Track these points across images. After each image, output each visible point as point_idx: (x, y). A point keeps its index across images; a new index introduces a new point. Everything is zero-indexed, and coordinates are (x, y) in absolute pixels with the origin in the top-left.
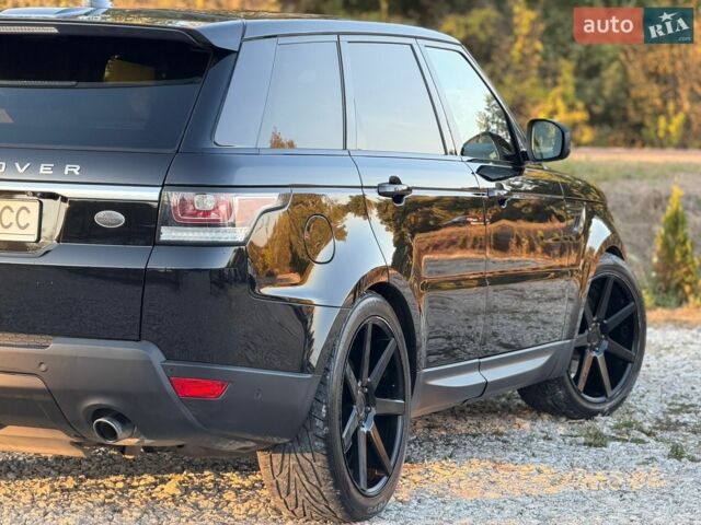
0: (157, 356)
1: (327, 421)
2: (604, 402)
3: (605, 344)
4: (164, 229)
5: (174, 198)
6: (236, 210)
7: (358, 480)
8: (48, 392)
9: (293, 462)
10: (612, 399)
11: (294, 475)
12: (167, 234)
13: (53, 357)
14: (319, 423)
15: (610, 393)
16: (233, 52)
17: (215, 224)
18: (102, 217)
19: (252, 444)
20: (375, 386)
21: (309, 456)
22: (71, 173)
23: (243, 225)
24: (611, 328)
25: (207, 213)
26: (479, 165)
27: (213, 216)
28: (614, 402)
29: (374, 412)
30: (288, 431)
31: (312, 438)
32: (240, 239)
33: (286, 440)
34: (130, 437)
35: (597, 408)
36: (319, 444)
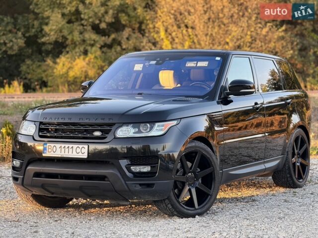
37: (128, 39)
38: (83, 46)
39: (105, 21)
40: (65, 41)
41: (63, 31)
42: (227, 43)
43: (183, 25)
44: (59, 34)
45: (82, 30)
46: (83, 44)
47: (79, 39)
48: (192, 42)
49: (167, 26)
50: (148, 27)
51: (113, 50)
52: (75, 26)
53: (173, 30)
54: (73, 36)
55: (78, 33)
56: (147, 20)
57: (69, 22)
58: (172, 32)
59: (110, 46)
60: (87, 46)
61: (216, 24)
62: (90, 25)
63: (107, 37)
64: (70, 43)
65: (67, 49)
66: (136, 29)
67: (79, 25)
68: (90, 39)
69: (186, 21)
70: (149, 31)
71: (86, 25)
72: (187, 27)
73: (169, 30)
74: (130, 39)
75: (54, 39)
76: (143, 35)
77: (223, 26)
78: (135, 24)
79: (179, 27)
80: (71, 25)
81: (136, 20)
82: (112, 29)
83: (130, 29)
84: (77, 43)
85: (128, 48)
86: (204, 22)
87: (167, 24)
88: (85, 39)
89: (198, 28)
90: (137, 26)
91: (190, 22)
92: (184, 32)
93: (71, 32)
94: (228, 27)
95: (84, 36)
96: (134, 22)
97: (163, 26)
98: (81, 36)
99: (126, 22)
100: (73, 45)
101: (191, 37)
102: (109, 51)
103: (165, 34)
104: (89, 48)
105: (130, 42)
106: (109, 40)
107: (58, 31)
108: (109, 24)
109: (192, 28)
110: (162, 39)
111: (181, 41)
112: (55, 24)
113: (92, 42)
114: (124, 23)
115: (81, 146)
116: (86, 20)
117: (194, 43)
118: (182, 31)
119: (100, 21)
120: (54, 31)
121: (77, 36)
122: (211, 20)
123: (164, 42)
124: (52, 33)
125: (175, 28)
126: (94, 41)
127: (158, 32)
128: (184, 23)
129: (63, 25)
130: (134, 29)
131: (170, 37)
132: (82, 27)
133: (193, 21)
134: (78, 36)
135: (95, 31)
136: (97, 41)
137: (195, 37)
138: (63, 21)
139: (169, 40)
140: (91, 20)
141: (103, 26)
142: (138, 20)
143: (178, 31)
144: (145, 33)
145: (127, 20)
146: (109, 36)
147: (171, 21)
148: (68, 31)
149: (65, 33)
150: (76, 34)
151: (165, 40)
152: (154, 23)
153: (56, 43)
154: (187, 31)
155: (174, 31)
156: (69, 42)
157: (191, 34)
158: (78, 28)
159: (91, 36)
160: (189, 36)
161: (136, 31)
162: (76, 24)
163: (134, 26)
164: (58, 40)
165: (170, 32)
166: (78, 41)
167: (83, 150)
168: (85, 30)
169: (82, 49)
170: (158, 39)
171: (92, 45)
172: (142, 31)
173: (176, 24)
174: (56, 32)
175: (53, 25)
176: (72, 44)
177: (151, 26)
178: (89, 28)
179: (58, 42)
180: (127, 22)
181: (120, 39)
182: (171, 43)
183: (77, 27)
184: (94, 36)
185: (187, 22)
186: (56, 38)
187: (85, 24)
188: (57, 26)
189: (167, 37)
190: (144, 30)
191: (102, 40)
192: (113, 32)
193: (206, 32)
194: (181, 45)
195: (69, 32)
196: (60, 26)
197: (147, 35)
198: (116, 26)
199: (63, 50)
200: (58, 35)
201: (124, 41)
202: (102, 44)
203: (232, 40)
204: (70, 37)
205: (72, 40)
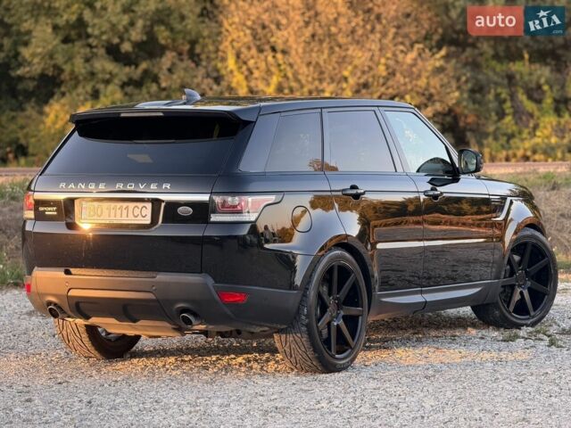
0: (210, 281)
1: (308, 316)
2: (529, 319)
3: (529, 284)
4: (212, 215)
5: (218, 199)
6: (250, 205)
7: (330, 349)
8: (157, 301)
9: (291, 339)
10: (533, 317)
11: (293, 346)
12: (214, 218)
13: (158, 283)
14: (303, 317)
15: (532, 313)
16: (252, 122)
17: (240, 212)
18: (181, 210)
19: (266, 329)
20: (342, 299)
21: (299, 335)
22: (166, 188)
23: (254, 212)
24: (532, 274)
25: (236, 206)
26: (430, 177)
27: (239, 208)
28: (535, 319)
29: (342, 313)
30: (286, 321)
31: (300, 325)
32: (253, 219)
33: (285, 326)
34: (200, 324)
35: (523, 322)
36: (304, 329)
37: (170, 70)
38: (92, 84)
39: (129, 40)
40: (59, 75)
41: (56, 56)
42: (346, 79)
43: (267, 47)
44: (48, 62)
45: (90, 55)
46: (91, 80)
47: (83, 71)
48: (283, 77)
49: (240, 48)
50: (206, 50)
51: (144, 90)
52: (76, 49)
53: (249, 56)
54: (73, 65)
55: (82, 61)
56: (204, 38)
57: (66, 40)
58: (249, 60)
59: (138, 84)
60: (97, 82)
61: (325, 45)
62: (103, 46)
63: (133, 67)
64: (68, 78)
65: (63, 89)
66: (185, 53)
67: (83, 46)
68: (104, 71)
69: (272, 40)
70: (208, 57)
71: (96, 47)
72: (274, 49)
73: (242, 56)
74: (174, 71)
75: (39, 71)
76: (197, 64)
77: (337, 49)
78: (183, 44)
79: (261, 50)
80: (70, 45)
81: (184, 38)
82: (141, 53)
83: (174, 54)
84: (81, 78)
85: (170, 87)
86: (305, 42)
87: (240, 45)
88: (95, 71)
89: (293, 52)
90: (187, 47)
91: (280, 41)
92: (270, 58)
93: (70, 59)
94: (347, 49)
95: (92, 66)
96: (181, 41)
97: (233, 47)
98: (87, 65)
99: (166, 40)
100: (73, 82)
101: (282, 67)
102: (136, 91)
103: (237, 62)
104: (101, 86)
105: (175, 77)
106: (136, 73)
107: (47, 57)
108: (137, 45)
109: (284, 52)
110: (231, 72)
111: (263, 74)
112: (41, 44)
113: (108, 76)
114: (163, 42)
116: (96, 37)
117: (288, 78)
118: (266, 57)
119: (122, 39)
120: (40, 57)
121: (79, 66)
122: (316, 38)
123: (234, 76)
124: (36, 60)
125: (254, 51)
126: (110, 73)
127: (224, 59)
128: (269, 42)
129: (55, 47)
130: (180, 54)
131: (244, 68)
132: (88, 50)
133: (284, 39)
134: (81, 65)
135: (111, 57)
136: (117, 75)
137: (288, 69)
138: (54, 39)
139: (242, 73)
140: (104, 37)
141: (126, 47)
142: (188, 38)
143: (258, 57)
144: (200, 60)
145: (168, 37)
146: (137, 66)
147: (246, 40)
148: (64, 57)
149: (60, 59)
150: (79, 61)
151: (236, 73)
152: (217, 43)
153: (43, 77)
154: (274, 57)
155: (252, 57)
156: (65, 76)
157: (281, 62)
158: (82, 51)
159: (104, 65)
160: (279, 65)
161: (185, 57)
162: (78, 44)
163: (181, 47)
164: (46, 72)
165: (245, 60)
166: (82, 74)
168: (95, 55)
169: (89, 88)
170: (223, 72)
171: (107, 82)
172: (194, 57)
173: (255, 44)
174: (43, 58)
175: (38, 47)
176: (71, 79)
177: (211, 48)
178: (102, 51)
179: (47, 76)
180: (169, 41)
181: (155, 70)
182: (247, 78)
183: (79, 49)
184: (110, 66)
185: (275, 42)
186: (43, 69)
187: (94, 44)
188: (44, 47)
189: (240, 68)
190: (198, 55)
191: (124, 72)
192: (145, 59)
193: (309, 60)
194: (264, 82)
195: (66, 58)
196: (50, 47)
197: (204, 63)
198: (150, 48)
199: (56, 90)
200: (46, 64)
201: (164, 75)
202: (125, 79)
203: (353, 73)
204: (67, 68)
205: (72, 72)
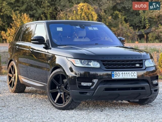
115: (133, 72)
167: (135, 74)
